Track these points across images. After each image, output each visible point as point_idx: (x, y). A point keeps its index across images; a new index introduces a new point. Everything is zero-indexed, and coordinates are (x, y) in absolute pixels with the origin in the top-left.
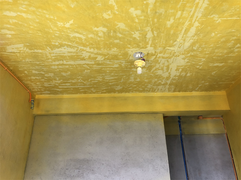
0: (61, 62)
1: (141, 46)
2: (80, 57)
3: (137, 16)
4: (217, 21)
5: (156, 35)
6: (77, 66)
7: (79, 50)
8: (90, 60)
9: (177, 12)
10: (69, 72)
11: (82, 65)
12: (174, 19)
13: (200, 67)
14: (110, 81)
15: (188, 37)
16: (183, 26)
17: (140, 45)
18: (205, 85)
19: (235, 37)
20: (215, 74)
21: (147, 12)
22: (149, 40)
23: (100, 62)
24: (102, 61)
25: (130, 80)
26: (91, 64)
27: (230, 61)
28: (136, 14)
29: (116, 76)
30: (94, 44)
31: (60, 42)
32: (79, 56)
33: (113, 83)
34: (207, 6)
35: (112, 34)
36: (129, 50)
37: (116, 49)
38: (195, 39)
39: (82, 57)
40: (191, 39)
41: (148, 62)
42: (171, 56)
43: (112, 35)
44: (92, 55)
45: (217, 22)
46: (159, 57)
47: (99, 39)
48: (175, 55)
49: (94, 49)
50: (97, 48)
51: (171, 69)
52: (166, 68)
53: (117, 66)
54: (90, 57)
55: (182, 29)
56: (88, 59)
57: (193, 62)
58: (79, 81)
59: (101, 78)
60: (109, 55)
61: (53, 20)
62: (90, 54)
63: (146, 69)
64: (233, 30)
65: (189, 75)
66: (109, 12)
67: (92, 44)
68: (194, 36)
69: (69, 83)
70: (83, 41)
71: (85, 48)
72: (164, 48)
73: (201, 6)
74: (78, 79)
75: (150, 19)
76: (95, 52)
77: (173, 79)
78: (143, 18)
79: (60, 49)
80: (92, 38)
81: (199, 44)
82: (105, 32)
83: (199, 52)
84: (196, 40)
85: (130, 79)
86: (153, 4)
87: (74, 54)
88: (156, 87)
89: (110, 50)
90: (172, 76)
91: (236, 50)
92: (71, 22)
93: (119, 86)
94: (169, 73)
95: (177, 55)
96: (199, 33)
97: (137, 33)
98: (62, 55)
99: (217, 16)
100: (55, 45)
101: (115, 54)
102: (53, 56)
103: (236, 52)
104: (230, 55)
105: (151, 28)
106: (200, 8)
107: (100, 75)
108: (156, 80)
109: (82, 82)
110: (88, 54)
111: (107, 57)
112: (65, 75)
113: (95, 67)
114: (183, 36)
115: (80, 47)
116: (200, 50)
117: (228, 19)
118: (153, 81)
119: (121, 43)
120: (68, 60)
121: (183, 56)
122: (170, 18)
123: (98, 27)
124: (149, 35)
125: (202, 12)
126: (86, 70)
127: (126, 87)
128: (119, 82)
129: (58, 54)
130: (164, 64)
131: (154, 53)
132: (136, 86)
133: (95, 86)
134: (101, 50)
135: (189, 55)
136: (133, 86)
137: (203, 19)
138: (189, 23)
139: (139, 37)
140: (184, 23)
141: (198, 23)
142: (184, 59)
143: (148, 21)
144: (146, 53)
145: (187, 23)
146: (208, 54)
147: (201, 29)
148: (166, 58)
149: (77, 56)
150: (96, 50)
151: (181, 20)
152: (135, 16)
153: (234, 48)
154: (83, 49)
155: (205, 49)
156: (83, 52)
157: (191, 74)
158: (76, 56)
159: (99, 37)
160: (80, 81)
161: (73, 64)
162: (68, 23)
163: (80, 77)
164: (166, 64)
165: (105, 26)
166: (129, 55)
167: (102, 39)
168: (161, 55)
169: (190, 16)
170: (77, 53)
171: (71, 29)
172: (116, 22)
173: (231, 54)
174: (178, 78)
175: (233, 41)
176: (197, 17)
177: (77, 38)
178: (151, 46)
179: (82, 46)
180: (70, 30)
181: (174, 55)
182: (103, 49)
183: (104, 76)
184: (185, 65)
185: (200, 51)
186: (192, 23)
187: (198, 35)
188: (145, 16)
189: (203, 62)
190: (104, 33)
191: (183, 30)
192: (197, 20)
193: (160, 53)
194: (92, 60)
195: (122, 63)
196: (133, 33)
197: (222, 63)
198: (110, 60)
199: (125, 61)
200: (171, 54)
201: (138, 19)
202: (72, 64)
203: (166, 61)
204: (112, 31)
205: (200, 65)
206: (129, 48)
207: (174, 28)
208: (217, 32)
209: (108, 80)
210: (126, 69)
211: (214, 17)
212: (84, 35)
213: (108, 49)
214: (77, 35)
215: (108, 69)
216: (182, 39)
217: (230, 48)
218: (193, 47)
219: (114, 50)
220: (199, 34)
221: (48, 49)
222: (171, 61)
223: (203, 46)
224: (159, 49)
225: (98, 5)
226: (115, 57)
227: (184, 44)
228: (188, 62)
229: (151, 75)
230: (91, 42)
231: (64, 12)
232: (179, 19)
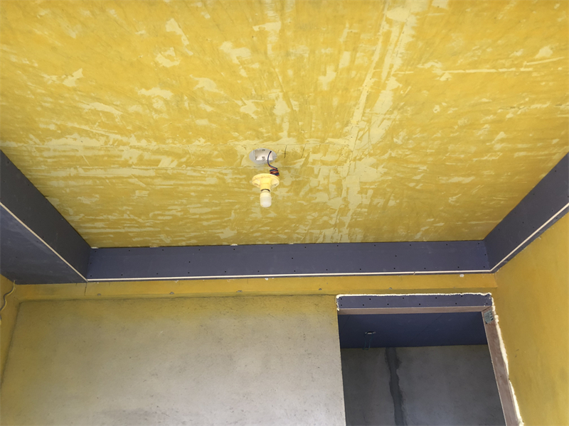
0: (73, 172)
1: (266, 135)
2: (116, 159)
3: (242, 63)
4: (441, 76)
5: (297, 109)
6: (114, 181)
7: (111, 143)
8: (143, 167)
9: (340, 52)
10: (97, 196)
11: (125, 180)
12: (336, 71)
13: (417, 185)
14: (202, 217)
15: (376, 114)
16: (361, 88)
17: (262, 133)
18: (435, 227)
19: (491, 116)
20: (456, 202)
21: (266, 53)
22: (282, 120)
23: (170, 172)
24: (172, 169)
25: (253, 215)
26: (148, 175)
27: (486, 173)
28: (238, 58)
29: (216, 205)
30: (145, 129)
31: (59, 123)
32: (115, 157)
33: (211, 223)
34: (411, 40)
35: (186, 104)
36: (236, 143)
37: (202, 140)
38: (394, 120)
39: (123, 159)
40: (384, 119)
41: (290, 172)
42: (342, 158)
43: (188, 108)
44: (147, 156)
45: (443, 79)
46: (314, 162)
47: (155, 116)
48: (352, 156)
49: (149, 141)
50: (156, 139)
51: (348, 189)
52: (334, 186)
53: (213, 181)
54: (141, 159)
55: (360, 95)
56: (136, 164)
57: (398, 174)
58: (126, 216)
59: (179, 210)
60: (188, 156)
61: (31, 69)
62: (140, 152)
63: (287, 189)
64: (485, 100)
65: (392, 203)
66: (171, 52)
67: (140, 128)
68: (391, 112)
69: (102, 220)
70: (117, 120)
71: (125, 139)
72: (323, 140)
73: (397, 41)
74: (123, 212)
75: (277, 70)
76: (151, 148)
77: (355, 213)
78: (256, 66)
79: (62, 141)
80: (137, 114)
81: (405, 130)
82: (168, 99)
83: (409, 149)
84: (397, 122)
85: (252, 213)
86: (278, 32)
87: (102, 153)
88: (318, 231)
89: (189, 142)
90: (352, 207)
91: (498, 146)
92: (78, 74)
93: (228, 229)
94: (345, 199)
95: (358, 158)
96: (402, 104)
97: (249, 103)
98: (72, 154)
99: (439, 65)
100: (49, 130)
101: (204, 153)
102: (50, 158)
103: (498, 151)
104: (485, 158)
105: (282, 91)
106: (396, 45)
107: (176, 203)
108: (316, 215)
109: (133, 220)
110: (136, 153)
111: (184, 160)
112: (88, 203)
113: (160, 184)
114: (364, 113)
115: (113, 137)
116: (411, 144)
117: (467, 71)
118: (309, 217)
119: (214, 126)
120: (88, 166)
121: (372, 160)
122: (325, 69)
123: (147, 88)
124: (281, 109)
125: (400, 55)
126: (137, 192)
127: (244, 231)
128: (226, 219)
129: (59, 151)
130: (327, 177)
131: (299, 152)
132: (268, 228)
133: (168, 229)
134: (167, 142)
135: (386, 156)
136: (262, 229)
137: (407, 72)
138: (373, 80)
139: (256, 113)
140: (361, 81)
141: (396, 80)
142: (375, 166)
143: (271, 74)
144: (281, 153)
145: (369, 82)
146: (431, 154)
147: (407, 94)
148: (331, 165)
149: (109, 156)
150: (154, 143)
151: (353, 73)
152: (236, 61)
153: (493, 142)
154: (122, 140)
155: (423, 144)
156: (121, 148)
157: (398, 201)
158: (106, 158)
159: (156, 111)
160: (128, 218)
161: (103, 176)
162: (69, 77)
163: (125, 208)
164: (334, 177)
165: (164, 85)
166: (239, 157)
167: (165, 116)
168: (318, 156)
169: (374, 65)
170: (109, 151)
171: (79, 91)
172: (191, 76)
173: (486, 155)
174: (366, 210)
175: (486, 126)
176: (391, 66)
177: (101, 114)
178: (289, 136)
179: (116, 133)
180: (79, 93)
181: (348, 157)
182: (170, 141)
183: (186, 205)
184: (380, 179)
185: (411, 146)
186: (382, 81)
187: (399, 110)
188: (262, 63)
189: (422, 174)
190: (166, 102)
191: (362, 96)
192: (392, 73)
193: (314, 152)
194: (149, 167)
195: (226, 174)
196: (240, 103)
197: (469, 175)
198: (192, 166)
199: (231, 171)
200: (341, 154)
201: (245, 68)
202: (99, 176)
203: (332, 172)
204: (186, 98)
205: (418, 182)
206: (236, 139)
207: (340, 92)
208: (446, 102)
209: (198, 214)
210: (236, 189)
211: (432, 66)
212: (117, 106)
213: (185, 140)
214: (100, 107)
215: (192, 188)
216: (363, 118)
217: (484, 142)
218: (392, 138)
219: (199, 144)
220: (402, 107)
221: (31, 139)
222: (343, 170)
223: (418, 136)
224: (311, 143)
225: (140, 32)
226: (205, 160)
227: (369, 130)
228: (386, 174)
229: (302, 204)
230: (138, 123)
231: (54, 49)
232: (349, 70)
